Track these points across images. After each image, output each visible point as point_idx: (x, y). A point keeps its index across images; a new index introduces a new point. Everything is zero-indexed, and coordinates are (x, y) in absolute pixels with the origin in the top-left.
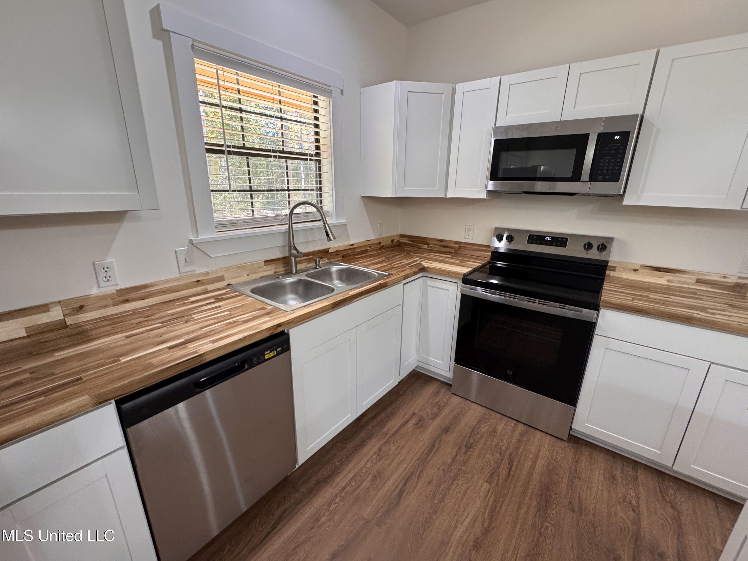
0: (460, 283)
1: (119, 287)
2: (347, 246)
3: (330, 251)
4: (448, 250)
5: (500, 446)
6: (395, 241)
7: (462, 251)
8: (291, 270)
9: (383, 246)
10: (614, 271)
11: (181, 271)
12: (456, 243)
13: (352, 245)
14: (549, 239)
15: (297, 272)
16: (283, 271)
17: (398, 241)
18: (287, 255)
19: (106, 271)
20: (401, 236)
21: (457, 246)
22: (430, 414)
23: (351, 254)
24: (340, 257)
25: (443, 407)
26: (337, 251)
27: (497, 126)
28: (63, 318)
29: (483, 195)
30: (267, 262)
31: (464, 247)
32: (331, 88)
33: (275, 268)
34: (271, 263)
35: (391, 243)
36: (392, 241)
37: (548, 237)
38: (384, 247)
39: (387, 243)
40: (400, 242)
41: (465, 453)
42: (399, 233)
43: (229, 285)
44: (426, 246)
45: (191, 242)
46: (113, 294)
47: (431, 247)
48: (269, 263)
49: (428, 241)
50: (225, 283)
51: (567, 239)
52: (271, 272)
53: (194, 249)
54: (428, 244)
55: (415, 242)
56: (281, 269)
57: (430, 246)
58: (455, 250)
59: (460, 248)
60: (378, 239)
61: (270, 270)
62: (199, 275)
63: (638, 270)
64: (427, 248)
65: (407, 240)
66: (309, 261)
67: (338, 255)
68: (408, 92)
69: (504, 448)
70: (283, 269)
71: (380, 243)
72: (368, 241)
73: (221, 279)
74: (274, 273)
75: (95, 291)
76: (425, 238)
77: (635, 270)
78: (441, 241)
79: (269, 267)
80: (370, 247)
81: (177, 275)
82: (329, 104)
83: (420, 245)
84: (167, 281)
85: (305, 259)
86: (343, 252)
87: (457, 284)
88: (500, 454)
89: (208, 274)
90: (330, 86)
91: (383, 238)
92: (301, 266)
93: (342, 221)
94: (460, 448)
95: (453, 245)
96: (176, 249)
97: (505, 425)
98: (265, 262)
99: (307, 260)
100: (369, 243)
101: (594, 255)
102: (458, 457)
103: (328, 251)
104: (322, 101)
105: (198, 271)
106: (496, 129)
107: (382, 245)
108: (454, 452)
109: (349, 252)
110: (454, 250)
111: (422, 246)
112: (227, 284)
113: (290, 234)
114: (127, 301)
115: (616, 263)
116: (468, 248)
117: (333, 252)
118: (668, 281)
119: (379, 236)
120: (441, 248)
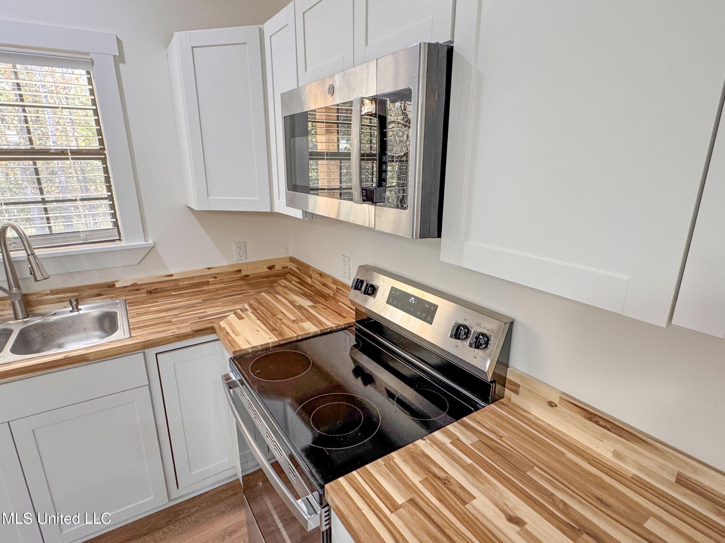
2: (159, 277)
3: (118, 285)
4: (327, 291)
6: (277, 268)
9: (247, 276)
10: (517, 393)
12: (335, 282)
13: (170, 276)
14: (414, 301)
17: (284, 268)
20: (292, 260)
21: (335, 287)
23: (167, 288)
24: (143, 293)
26: (135, 285)
27: (282, 91)
31: (341, 290)
32: (91, 56)
35: (268, 270)
36: (270, 268)
37: (413, 297)
38: (251, 277)
39: (259, 271)
40: (291, 269)
42: (291, 254)
47: (314, 283)
49: (311, 273)
54: (311, 277)
55: (302, 271)
57: (313, 281)
58: (334, 294)
59: (338, 290)
60: (232, 266)
63: (556, 406)
64: (310, 283)
67: (138, 290)
68: (192, 47)
71: (240, 271)
72: (209, 269)
76: (308, 267)
77: (551, 404)
78: (321, 274)
80: (216, 278)
83: (305, 276)
86: (150, 286)
91: (249, 263)
93: (140, 242)
95: (332, 285)
103: (114, 286)
106: (282, 98)
107: (243, 273)
109: (164, 286)
110: (332, 292)
111: (304, 278)
115: (521, 376)
116: (344, 294)
117: (126, 287)
118: (616, 454)
119: (237, 261)
120: (322, 286)
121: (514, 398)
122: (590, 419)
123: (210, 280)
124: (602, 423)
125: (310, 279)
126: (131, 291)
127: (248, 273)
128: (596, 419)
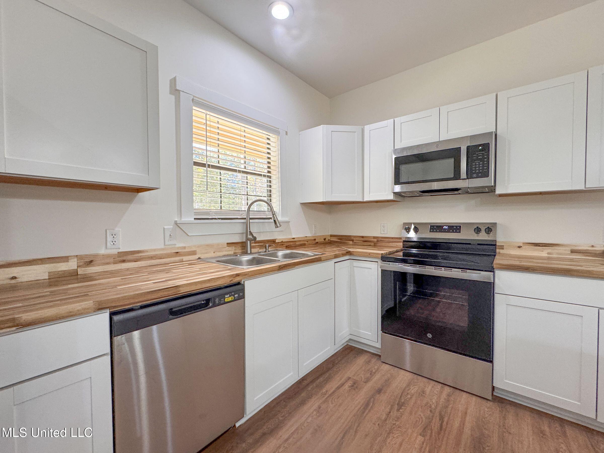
0: (380, 261)
1: (120, 251)
2: (290, 239)
3: (277, 241)
4: (369, 244)
5: (429, 405)
6: (327, 240)
7: (379, 244)
8: (247, 251)
9: (317, 242)
10: (503, 249)
11: (167, 243)
12: (374, 237)
13: (294, 238)
14: (446, 227)
15: (251, 253)
16: (240, 252)
17: (329, 240)
18: (244, 240)
19: (113, 237)
20: (331, 236)
21: (375, 240)
22: (363, 379)
23: (293, 246)
24: (284, 247)
25: (375, 373)
26: (282, 242)
27: (395, 148)
28: (76, 268)
29: (391, 197)
30: (229, 244)
31: (381, 240)
32: (279, 130)
33: (235, 250)
34: (232, 245)
35: (324, 240)
37: (445, 226)
38: (319, 243)
39: (321, 240)
40: (331, 241)
41: (398, 410)
42: (330, 234)
43: (199, 258)
44: (351, 242)
45: (176, 223)
46: (116, 254)
47: (355, 243)
48: (230, 245)
49: (352, 238)
50: (197, 257)
51: (460, 226)
52: (232, 253)
53: (178, 229)
54: (353, 241)
55: (343, 239)
56: (239, 251)
58: (374, 244)
59: (378, 241)
60: (313, 236)
61: (231, 251)
62: (178, 248)
63: (522, 247)
64: (351, 243)
65: (335, 239)
66: (261, 247)
67: (283, 245)
68: (332, 131)
69: (433, 406)
70: (240, 251)
71: (315, 239)
72: (306, 237)
73: (193, 253)
74: (234, 253)
75: (103, 251)
76: (350, 236)
77: (520, 247)
78: (363, 237)
79: (230, 248)
80: (308, 242)
81: (163, 247)
82: (278, 140)
83: (347, 241)
84: (155, 250)
85: (258, 246)
86: (287, 243)
87: (377, 263)
88: (431, 411)
89: (185, 248)
90: (279, 129)
91: (318, 236)
92: (254, 250)
93: (286, 219)
94: (392, 406)
95: (373, 240)
96: (165, 227)
97: (433, 387)
98: (227, 243)
99: (259, 247)
100: (307, 239)
101: (483, 236)
102: (391, 413)
103: (275, 241)
104: (274, 138)
105: (177, 246)
106: (395, 151)
107: (317, 241)
108: (388, 410)
109: (292, 244)
110: (373, 243)
111: (348, 243)
112: (197, 258)
113: (247, 226)
114: (124, 261)
115: (503, 242)
116: (384, 241)
117: (279, 242)
118: (548, 253)
119: (314, 234)
120: (363, 242)
121: (502, 251)
122: (537, 246)
123: (306, 243)
124: (541, 245)
125: (352, 242)
126: (281, 245)
127: (318, 241)
128: (539, 245)
